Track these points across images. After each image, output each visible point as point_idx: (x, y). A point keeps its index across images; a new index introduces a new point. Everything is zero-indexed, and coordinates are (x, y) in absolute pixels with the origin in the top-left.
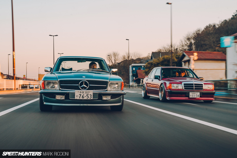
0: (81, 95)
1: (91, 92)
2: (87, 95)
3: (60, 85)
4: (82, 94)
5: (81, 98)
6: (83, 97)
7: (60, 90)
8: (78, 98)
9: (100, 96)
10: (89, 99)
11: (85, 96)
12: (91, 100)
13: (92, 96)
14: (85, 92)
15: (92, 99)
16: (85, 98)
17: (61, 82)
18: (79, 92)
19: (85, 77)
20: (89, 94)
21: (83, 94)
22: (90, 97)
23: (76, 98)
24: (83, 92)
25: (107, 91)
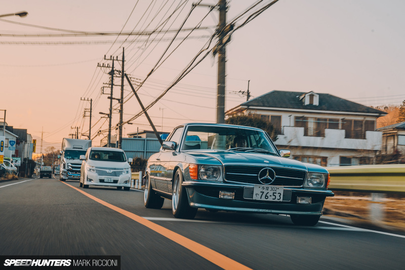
0: (263, 192)
1: (281, 189)
2: (274, 193)
3: (226, 174)
4: (266, 192)
5: (263, 199)
6: (267, 197)
7: (224, 182)
8: (258, 198)
9: (295, 195)
10: (276, 200)
11: (271, 196)
12: (280, 202)
13: (282, 196)
14: (270, 189)
15: (281, 200)
16: (270, 199)
17: (228, 168)
18: (261, 187)
19: (268, 162)
20: (277, 192)
22: (278, 197)
23: (255, 198)
24: (267, 189)
25: (303, 188)
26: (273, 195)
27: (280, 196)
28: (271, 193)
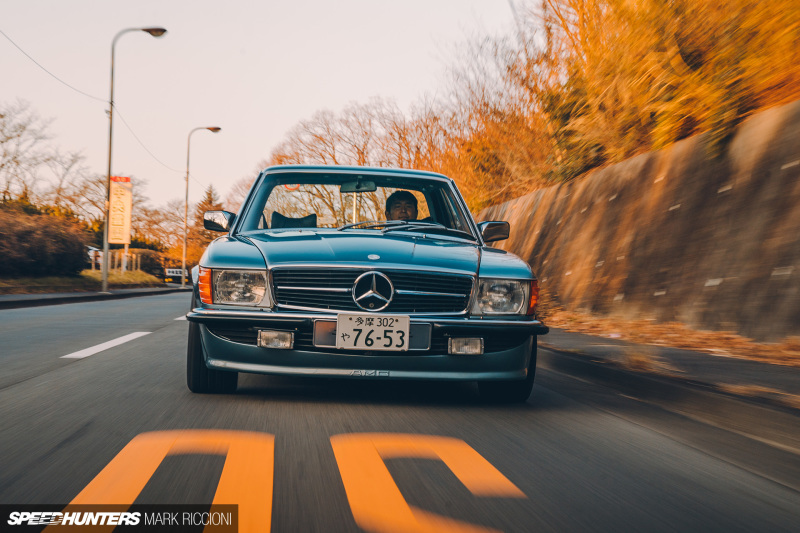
0: (360, 331)
1: (403, 321)
2: (386, 332)
3: (275, 288)
4: (366, 329)
5: (361, 346)
6: (369, 342)
7: (275, 309)
8: (348, 345)
9: (441, 336)
10: (393, 348)
11: (379, 338)
12: (403, 353)
13: (406, 338)
14: (376, 322)
15: (406, 347)
16: (378, 346)
17: (278, 277)
18: (355, 319)
19: (376, 257)
20: (395, 329)
21: (369, 328)
22: (396, 340)
23: (340, 344)
24: (370, 321)
25: (467, 316)
26: (385, 336)
27: (401, 338)
28: (379, 331)
